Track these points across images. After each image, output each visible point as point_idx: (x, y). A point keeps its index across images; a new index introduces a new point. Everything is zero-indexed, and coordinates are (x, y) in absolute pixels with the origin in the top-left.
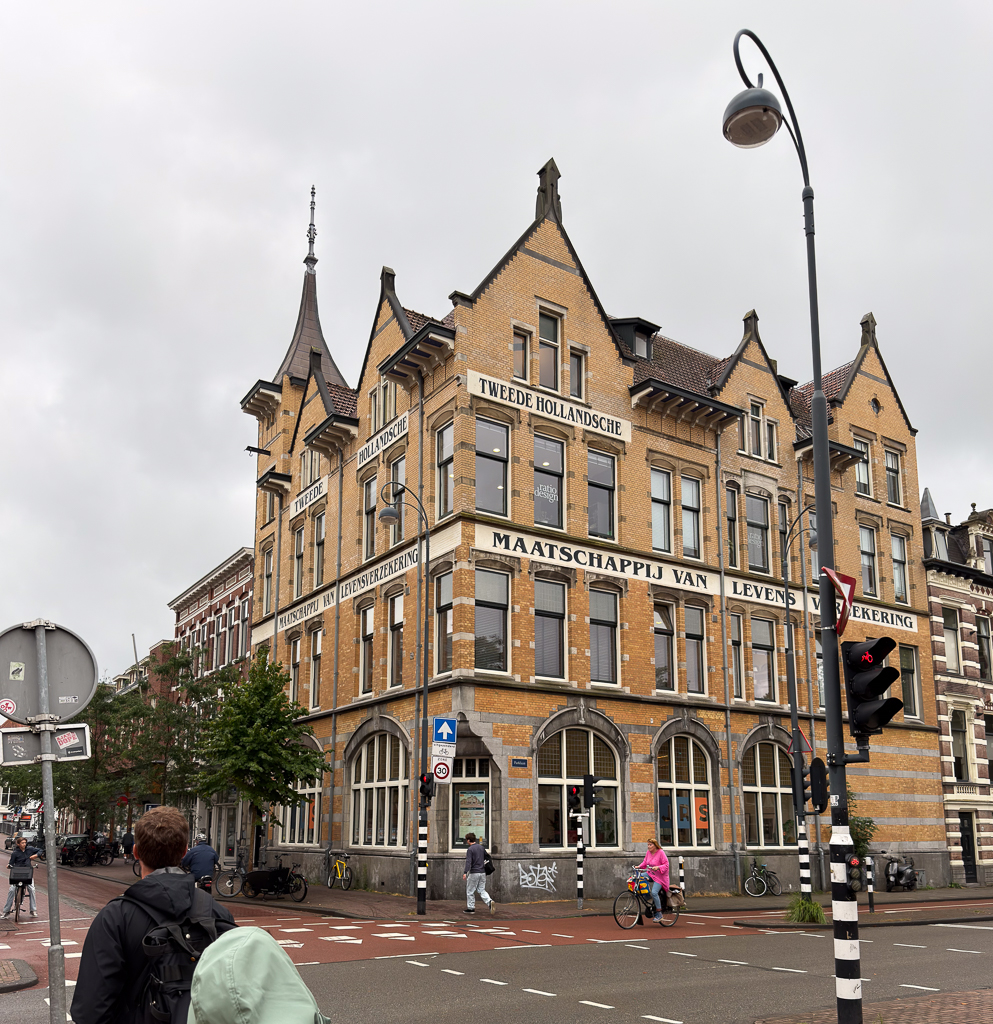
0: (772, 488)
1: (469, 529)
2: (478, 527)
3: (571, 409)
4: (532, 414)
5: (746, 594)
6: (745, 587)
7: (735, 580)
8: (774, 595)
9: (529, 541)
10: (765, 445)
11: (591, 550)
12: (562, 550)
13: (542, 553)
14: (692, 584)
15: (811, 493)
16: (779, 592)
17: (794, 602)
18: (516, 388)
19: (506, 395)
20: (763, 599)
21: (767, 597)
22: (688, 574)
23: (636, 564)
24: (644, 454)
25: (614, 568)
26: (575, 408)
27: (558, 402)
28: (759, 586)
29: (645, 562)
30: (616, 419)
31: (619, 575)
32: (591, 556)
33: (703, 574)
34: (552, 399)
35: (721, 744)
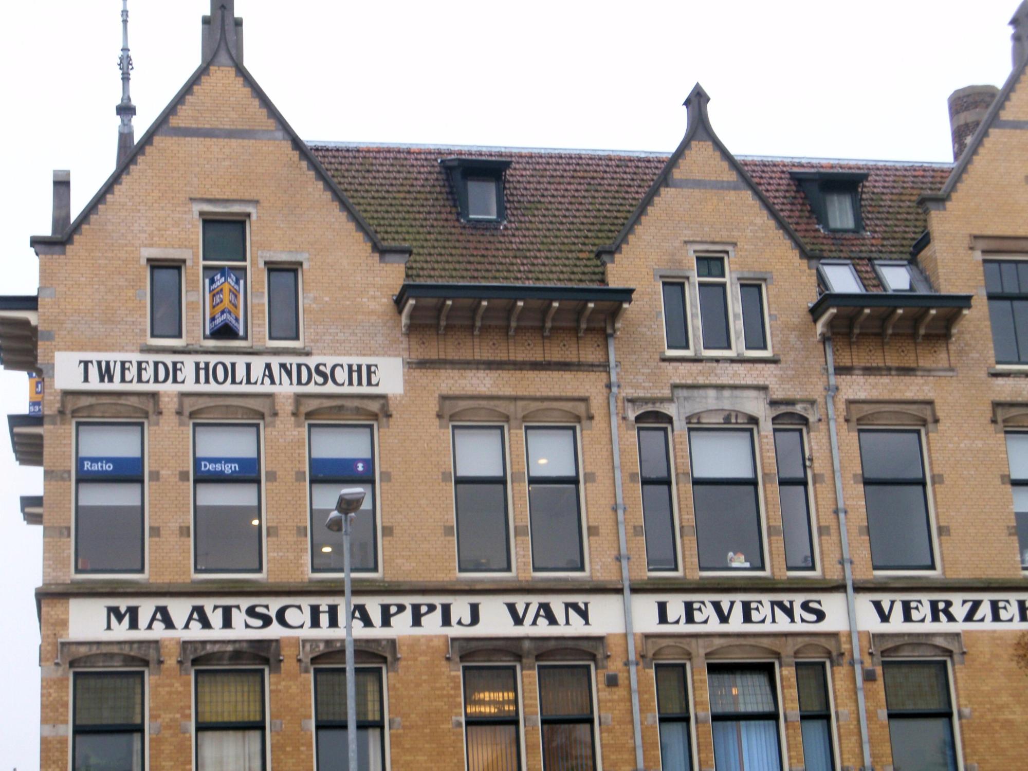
0: (755, 405)
1: (56, 612)
2: (74, 601)
3: (268, 366)
4: (183, 395)
5: (690, 619)
6: (689, 607)
7: (662, 597)
8: (766, 610)
9: (180, 609)
10: (737, 326)
11: (314, 601)
12: (251, 612)
13: (206, 624)
14: (552, 621)
15: (862, 395)
16: (780, 605)
17: (821, 616)
18: (152, 358)
19: (131, 374)
20: (736, 624)
21: (747, 619)
22: (545, 607)
23: (416, 608)
24: (434, 407)
25: (368, 623)
26: (275, 362)
27: (241, 362)
28: (725, 600)
29: (438, 600)
30: (364, 361)
31: (377, 632)
32: (315, 611)
33: (580, 599)
34: (228, 360)
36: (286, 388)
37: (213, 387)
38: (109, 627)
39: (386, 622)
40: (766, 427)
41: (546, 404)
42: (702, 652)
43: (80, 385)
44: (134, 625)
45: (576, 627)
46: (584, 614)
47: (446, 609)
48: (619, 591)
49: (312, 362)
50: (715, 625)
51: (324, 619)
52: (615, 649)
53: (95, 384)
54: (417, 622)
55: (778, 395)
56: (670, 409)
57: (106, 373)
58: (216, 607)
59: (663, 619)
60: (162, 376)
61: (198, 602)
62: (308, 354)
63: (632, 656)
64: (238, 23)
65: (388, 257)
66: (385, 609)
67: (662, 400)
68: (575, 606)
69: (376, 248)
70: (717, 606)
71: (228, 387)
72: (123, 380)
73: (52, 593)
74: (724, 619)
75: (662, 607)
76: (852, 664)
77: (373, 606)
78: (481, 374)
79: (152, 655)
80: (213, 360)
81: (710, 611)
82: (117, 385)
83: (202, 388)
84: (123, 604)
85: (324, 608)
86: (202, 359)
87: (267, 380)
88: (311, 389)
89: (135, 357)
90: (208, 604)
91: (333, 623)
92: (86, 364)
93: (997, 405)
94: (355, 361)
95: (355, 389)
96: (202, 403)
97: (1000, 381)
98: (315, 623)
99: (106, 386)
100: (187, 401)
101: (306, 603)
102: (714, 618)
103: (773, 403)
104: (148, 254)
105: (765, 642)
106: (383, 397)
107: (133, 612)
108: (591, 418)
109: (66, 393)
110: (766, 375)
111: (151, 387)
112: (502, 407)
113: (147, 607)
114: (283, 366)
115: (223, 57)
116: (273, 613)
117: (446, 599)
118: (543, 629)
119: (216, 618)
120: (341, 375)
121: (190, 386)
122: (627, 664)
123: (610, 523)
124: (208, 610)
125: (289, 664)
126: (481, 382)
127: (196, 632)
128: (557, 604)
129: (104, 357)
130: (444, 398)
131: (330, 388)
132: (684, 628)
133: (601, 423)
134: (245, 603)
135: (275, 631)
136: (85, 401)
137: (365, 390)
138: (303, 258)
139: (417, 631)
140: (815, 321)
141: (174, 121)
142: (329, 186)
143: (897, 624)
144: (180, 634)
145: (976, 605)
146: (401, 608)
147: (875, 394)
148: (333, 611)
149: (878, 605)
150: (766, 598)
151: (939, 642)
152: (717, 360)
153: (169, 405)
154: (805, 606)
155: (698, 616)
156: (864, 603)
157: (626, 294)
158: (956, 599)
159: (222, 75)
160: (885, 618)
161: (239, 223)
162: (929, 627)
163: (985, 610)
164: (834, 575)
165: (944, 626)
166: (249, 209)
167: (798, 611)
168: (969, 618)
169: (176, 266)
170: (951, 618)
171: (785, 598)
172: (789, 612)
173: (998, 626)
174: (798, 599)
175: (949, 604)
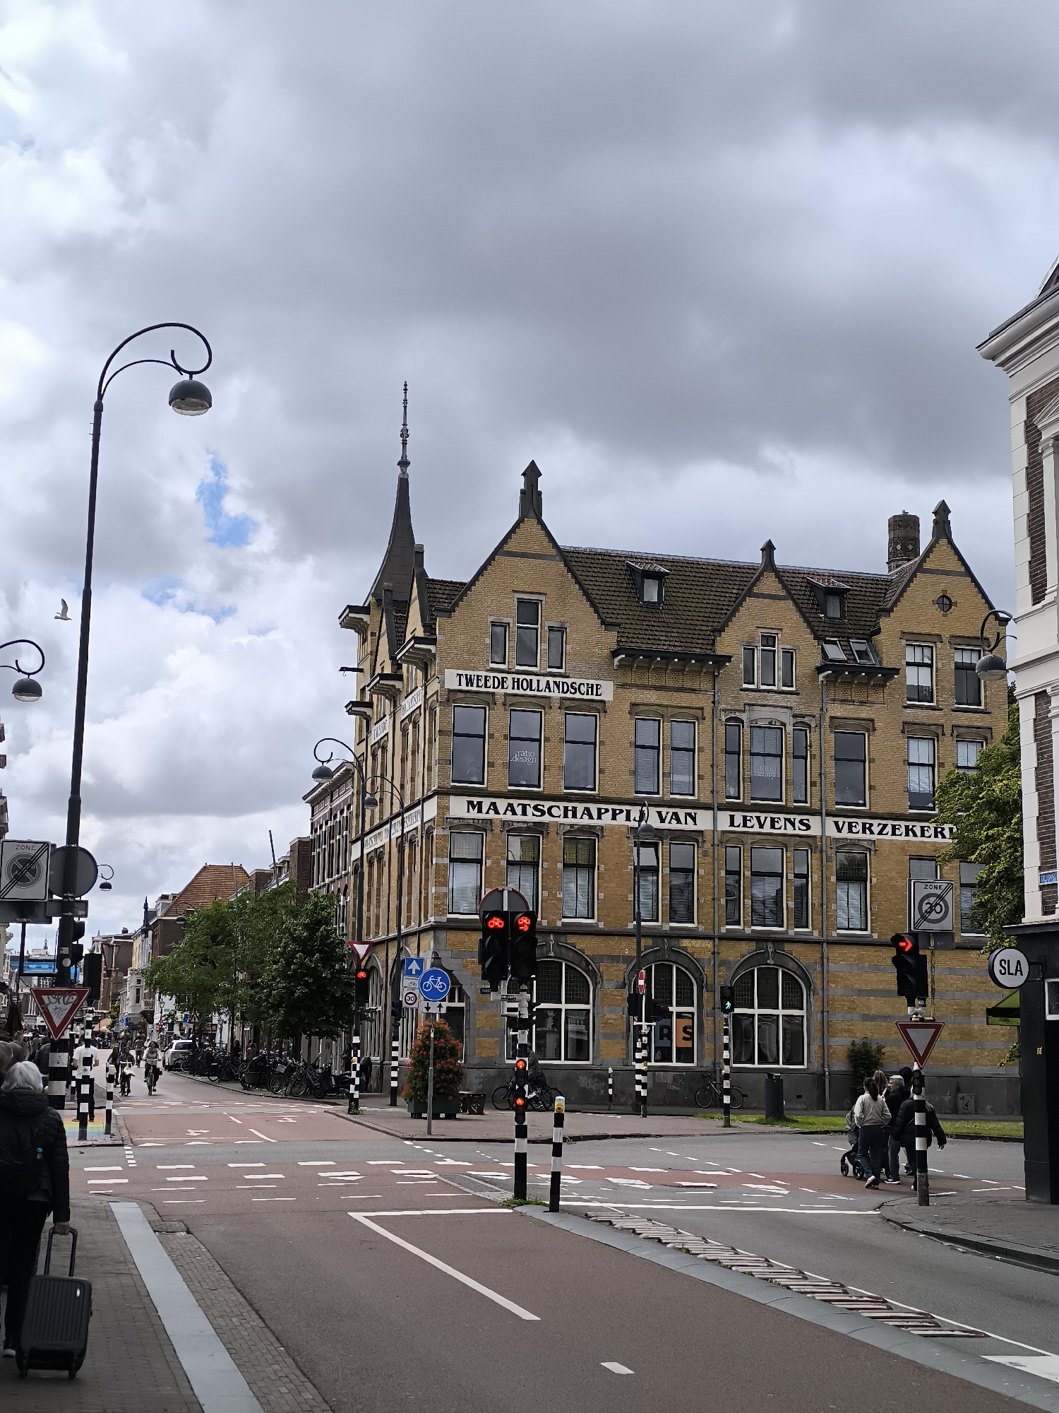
0: (785, 717)
1: (444, 802)
2: (452, 797)
3: (548, 682)
9: (502, 804)
10: (779, 674)
15: (839, 714)
23: (614, 811)
35: (708, 971)
36: (556, 694)
37: (521, 692)
38: (468, 811)
39: (599, 818)
41: (684, 711)
42: (749, 841)
43: (457, 687)
45: (690, 826)
46: (694, 819)
48: (713, 809)
50: (756, 829)
52: (708, 837)
53: (464, 687)
55: (797, 712)
56: (744, 717)
58: (519, 805)
59: (732, 824)
60: (496, 685)
62: (568, 677)
63: (716, 842)
64: (540, 494)
65: (609, 627)
67: (739, 711)
68: (690, 814)
69: (603, 623)
70: (758, 818)
72: (478, 686)
73: (442, 793)
75: (732, 817)
77: (594, 808)
78: (652, 692)
79: (488, 826)
80: (522, 677)
81: (755, 821)
82: (474, 688)
83: (516, 691)
84: (476, 800)
85: (570, 808)
86: (516, 676)
87: (547, 690)
88: (568, 695)
89: (483, 674)
90: (515, 802)
91: (574, 816)
92: (460, 675)
93: (904, 723)
94: (591, 682)
95: (590, 697)
96: (515, 699)
97: (908, 711)
98: (566, 816)
99: (469, 688)
100: (508, 698)
101: (562, 805)
102: (757, 825)
103: (795, 716)
104: (491, 619)
105: (780, 838)
106: (604, 702)
107: (480, 804)
108: (704, 719)
109: (450, 691)
110: (792, 701)
111: (491, 690)
112: (661, 710)
113: (486, 802)
114: (555, 682)
115: (532, 513)
116: (546, 810)
117: (628, 808)
118: (674, 825)
120: (583, 689)
121: (510, 691)
122: (713, 845)
123: (710, 773)
125: (553, 835)
126: (651, 697)
127: (509, 816)
128: (682, 813)
129: (469, 673)
130: (633, 704)
131: (578, 696)
132: (741, 829)
133: (708, 722)
135: (547, 818)
136: (460, 695)
137: (595, 697)
138: (567, 625)
140: (819, 674)
141: (506, 548)
142: (581, 587)
143: (845, 834)
145: (885, 826)
147: (845, 714)
149: (836, 823)
150: (782, 816)
151: (865, 844)
152: (769, 691)
153: (500, 700)
154: (801, 822)
155: (749, 824)
156: (830, 821)
157: (729, 658)
158: (876, 822)
159: (531, 523)
160: (839, 830)
161: (535, 604)
162: (861, 836)
163: (889, 829)
164: (816, 806)
165: (868, 836)
166: (542, 598)
167: (797, 824)
168: (880, 833)
169: (505, 626)
170: (872, 833)
171: (791, 817)
172: (793, 824)
173: (894, 838)
174: (798, 818)
175: (871, 825)
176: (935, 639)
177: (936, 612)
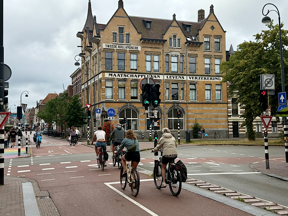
0: (178, 54)
1: (104, 74)
2: (105, 73)
4: (117, 49)
5: (170, 78)
6: (170, 77)
7: (167, 75)
8: (178, 77)
9: (117, 74)
10: (177, 44)
11: (131, 74)
12: (124, 75)
13: (119, 76)
14: (156, 78)
15: (190, 53)
16: (180, 77)
17: (184, 78)
18: (113, 45)
19: (111, 47)
20: (175, 79)
21: (176, 78)
22: (155, 76)
23: (142, 75)
24: (144, 52)
25: (137, 77)
26: (127, 46)
27: (123, 46)
28: (174, 76)
29: (144, 75)
30: (137, 46)
31: (137, 78)
32: (131, 75)
33: (159, 75)
34: (122, 45)
35: (163, 110)
36: (128, 49)
37: (120, 49)
38: (109, 76)
39: (138, 77)
40: (179, 56)
41: (156, 53)
42: (171, 82)
44: (112, 76)
45: (158, 78)
46: (159, 77)
47: (145, 76)
48: (163, 75)
49: (131, 46)
50: (173, 79)
51: (132, 76)
52: (162, 81)
53: (107, 48)
54: (142, 77)
55: (181, 53)
56: (169, 54)
57: (108, 46)
59: (167, 78)
61: (119, 74)
63: (164, 82)
64: (123, 2)
65: (139, 34)
66: (138, 75)
68: (158, 76)
69: (138, 33)
70: (173, 76)
71: (122, 49)
73: (103, 72)
74: (174, 78)
75: (167, 76)
76: (187, 83)
77: (137, 75)
78: (149, 49)
79: (114, 79)
80: (120, 45)
81: (172, 77)
82: (109, 48)
83: (119, 49)
84: (111, 73)
86: (119, 45)
87: (126, 48)
88: (131, 49)
89: (112, 44)
90: (120, 74)
91: (133, 77)
92: (106, 45)
93: (204, 55)
94: (136, 46)
95: (136, 50)
96: (119, 50)
97: (205, 52)
98: (131, 77)
99: (108, 48)
100: (117, 50)
101: (130, 74)
102: (173, 78)
104: (113, 32)
105: (178, 81)
106: (139, 51)
107: (112, 74)
108: (161, 54)
109: (104, 48)
110: (180, 50)
111: (113, 48)
112: (152, 53)
113: (113, 74)
115: (121, 7)
116: (126, 75)
117: (145, 75)
119: (121, 76)
120: (134, 48)
121: (118, 48)
123: (162, 67)
124: (120, 75)
125: (128, 81)
126: (149, 50)
127: (118, 77)
128: (156, 76)
129: (108, 44)
130: (145, 51)
131: (133, 49)
132: (169, 79)
133: (162, 55)
134: (124, 74)
135: (127, 77)
136: (106, 49)
137: (137, 50)
138: (130, 33)
139: (142, 78)
140: (186, 44)
141: (115, 15)
142: (133, 24)
143: (191, 79)
144: (117, 77)
145: (200, 78)
146: (140, 75)
147: (191, 53)
148: (133, 75)
149: (190, 77)
150: (178, 76)
151: (196, 81)
152: (175, 48)
153: (115, 50)
154: (182, 77)
155: (171, 78)
156: (188, 77)
157: (166, 40)
158: (198, 77)
159: (121, 9)
160: (190, 79)
161: (123, 28)
162: (195, 80)
163: (201, 78)
164: (185, 74)
165: (196, 80)
166: (124, 27)
168: (199, 79)
169: (116, 33)
170: (197, 79)
171: (180, 76)
172: (180, 78)
173: (202, 80)
175: (197, 77)
176: (211, 36)
177: (211, 30)
